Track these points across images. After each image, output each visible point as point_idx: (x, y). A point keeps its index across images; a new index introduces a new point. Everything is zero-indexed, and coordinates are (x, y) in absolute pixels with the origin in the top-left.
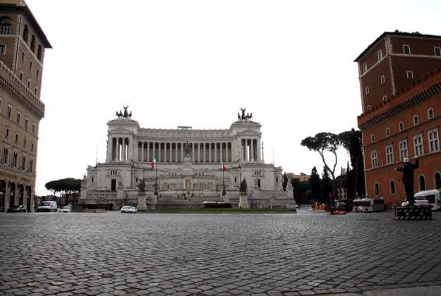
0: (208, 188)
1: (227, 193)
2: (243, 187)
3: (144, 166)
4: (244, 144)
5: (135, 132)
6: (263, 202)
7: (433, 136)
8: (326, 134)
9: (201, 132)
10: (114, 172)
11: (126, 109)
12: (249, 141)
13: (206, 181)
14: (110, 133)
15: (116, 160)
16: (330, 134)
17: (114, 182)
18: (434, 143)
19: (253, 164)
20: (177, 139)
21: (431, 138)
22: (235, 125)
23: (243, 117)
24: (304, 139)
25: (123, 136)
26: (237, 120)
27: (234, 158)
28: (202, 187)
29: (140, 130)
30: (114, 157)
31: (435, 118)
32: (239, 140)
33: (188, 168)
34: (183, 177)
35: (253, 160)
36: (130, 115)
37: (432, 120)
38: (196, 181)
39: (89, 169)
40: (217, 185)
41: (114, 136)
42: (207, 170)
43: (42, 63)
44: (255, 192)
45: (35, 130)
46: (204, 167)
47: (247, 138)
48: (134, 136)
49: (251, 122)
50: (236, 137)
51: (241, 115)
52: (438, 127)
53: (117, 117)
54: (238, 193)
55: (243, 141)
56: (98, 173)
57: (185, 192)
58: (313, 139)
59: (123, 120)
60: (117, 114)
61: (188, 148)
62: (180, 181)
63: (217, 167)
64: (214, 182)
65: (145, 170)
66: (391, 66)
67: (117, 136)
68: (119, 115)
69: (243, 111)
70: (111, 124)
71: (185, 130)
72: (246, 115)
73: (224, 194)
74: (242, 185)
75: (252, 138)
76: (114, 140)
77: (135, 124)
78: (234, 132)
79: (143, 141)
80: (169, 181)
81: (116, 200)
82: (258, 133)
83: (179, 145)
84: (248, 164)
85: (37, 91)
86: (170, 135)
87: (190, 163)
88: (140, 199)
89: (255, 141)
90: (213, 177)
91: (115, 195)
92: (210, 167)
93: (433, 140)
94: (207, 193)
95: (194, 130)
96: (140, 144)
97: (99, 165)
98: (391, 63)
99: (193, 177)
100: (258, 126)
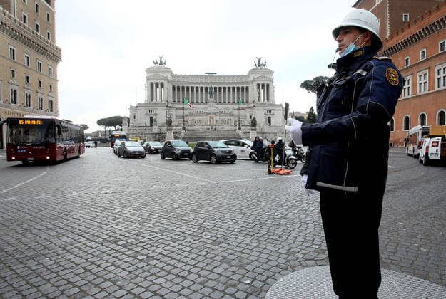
0: (228, 123)
1: (242, 128)
2: (254, 123)
3: (177, 106)
4: (259, 88)
5: (169, 77)
6: (272, 135)
7: (423, 77)
8: (323, 78)
9: (224, 77)
10: (151, 111)
11: (161, 58)
12: (263, 85)
13: (226, 118)
14: (148, 79)
15: (154, 100)
16: (326, 78)
17: (151, 118)
18: (423, 84)
19: (265, 104)
20: (204, 84)
21: (420, 80)
22: (252, 71)
23: (259, 66)
24: (303, 82)
25: (159, 81)
26: (254, 67)
27: (250, 100)
28: (223, 122)
29: (173, 76)
30: (152, 99)
31: (427, 60)
32: (255, 84)
33: (212, 107)
34: (207, 114)
35: (266, 101)
36: (165, 63)
37: (424, 61)
38: (217, 118)
39: (131, 109)
40: (236, 121)
41: (152, 81)
42: (228, 109)
43: (53, 7)
44: (265, 127)
45: (52, 73)
46: (226, 106)
47: (261, 83)
48: (168, 81)
49: (265, 69)
50: (252, 82)
51: (257, 63)
52: (429, 68)
53: (154, 65)
54: (249, 128)
55: (258, 85)
56: (139, 111)
57: (209, 127)
58: (311, 82)
59: (159, 68)
60: (154, 63)
61: (213, 91)
62: (205, 117)
63: (236, 107)
64: (232, 118)
65: (177, 109)
66: (388, 8)
67: (154, 81)
68: (156, 63)
69: (259, 61)
70: (149, 70)
71: (211, 75)
72: (261, 63)
73: (239, 129)
74: (252, 122)
75: (266, 83)
76: (152, 84)
77: (168, 71)
78: (251, 79)
79: (176, 85)
80: (196, 118)
81: (152, 134)
82: (270, 78)
83: (206, 89)
84: (261, 105)
85: (50, 36)
86: (199, 80)
87: (214, 104)
88: (168, 133)
89: (268, 85)
90: (232, 115)
91: (151, 130)
92: (231, 107)
93: (423, 81)
94: (226, 127)
95: (218, 76)
96: (174, 87)
97: (139, 105)
98: (388, 5)
99: (215, 114)
100: (271, 72)
